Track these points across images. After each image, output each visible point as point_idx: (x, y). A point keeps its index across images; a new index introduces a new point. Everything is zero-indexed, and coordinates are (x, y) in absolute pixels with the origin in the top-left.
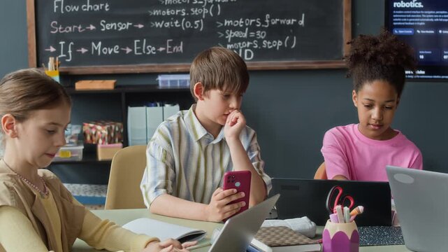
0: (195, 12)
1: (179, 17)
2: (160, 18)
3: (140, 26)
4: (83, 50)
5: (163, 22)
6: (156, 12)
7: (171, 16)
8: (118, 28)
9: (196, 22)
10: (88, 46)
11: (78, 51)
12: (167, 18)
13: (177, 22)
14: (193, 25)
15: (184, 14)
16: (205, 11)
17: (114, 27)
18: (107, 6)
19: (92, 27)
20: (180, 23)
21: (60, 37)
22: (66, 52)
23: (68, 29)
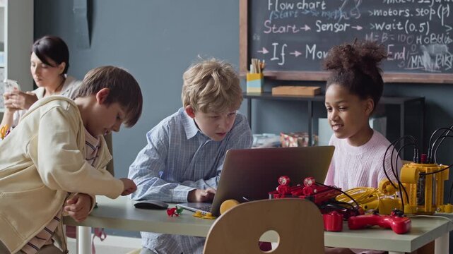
0: (421, 12)
1: (402, 19)
2: (380, 19)
3: (359, 28)
4: (297, 54)
5: (384, 24)
6: (377, 12)
7: (393, 17)
8: (334, 29)
9: (421, 25)
10: (302, 49)
11: (292, 53)
12: (388, 20)
13: (399, 24)
14: (418, 28)
15: (408, 15)
16: (432, 12)
17: (330, 27)
18: (323, 4)
19: (307, 28)
20: (403, 25)
21: (273, 37)
22: (279, 55)
23: (282, 29)
